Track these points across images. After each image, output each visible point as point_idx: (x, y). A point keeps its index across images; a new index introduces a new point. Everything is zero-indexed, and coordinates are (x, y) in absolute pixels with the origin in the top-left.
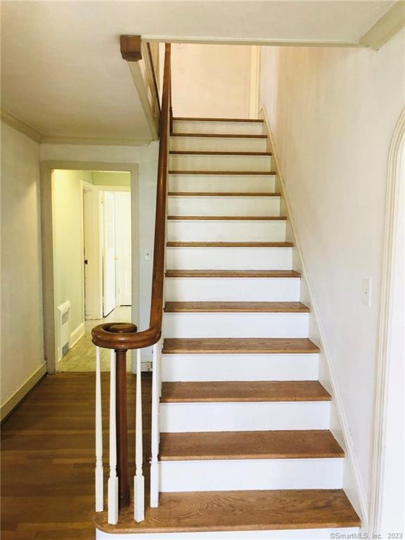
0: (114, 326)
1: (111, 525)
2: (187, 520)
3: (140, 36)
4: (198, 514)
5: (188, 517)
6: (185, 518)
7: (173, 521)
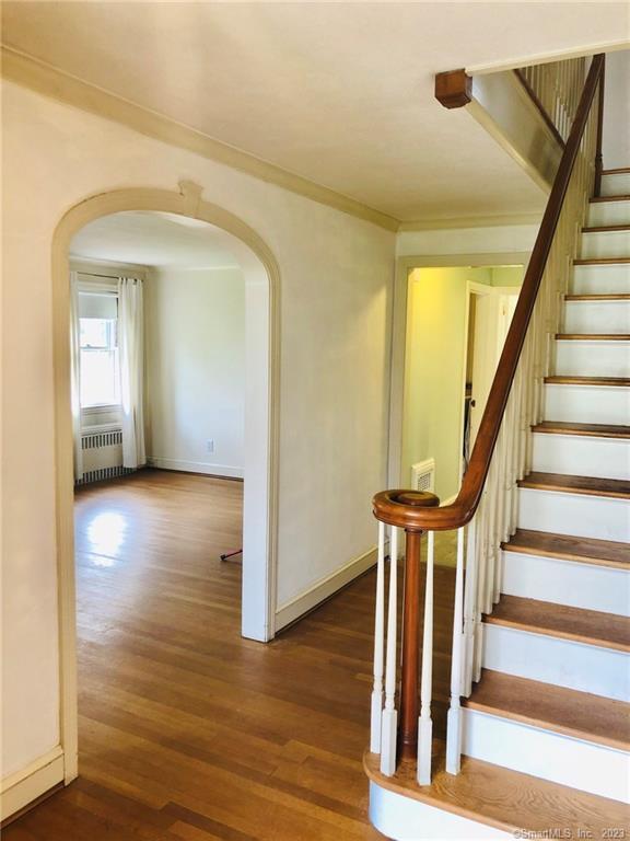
0: (406, 495)
1: (383, 775)
2: (493, 809)
3: (464, 70)
4: (514, 806)
5: (496, 805)
6: (490, 804)
7: (471, 802)
